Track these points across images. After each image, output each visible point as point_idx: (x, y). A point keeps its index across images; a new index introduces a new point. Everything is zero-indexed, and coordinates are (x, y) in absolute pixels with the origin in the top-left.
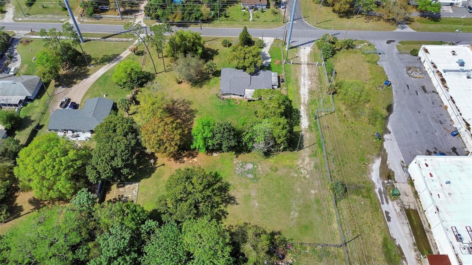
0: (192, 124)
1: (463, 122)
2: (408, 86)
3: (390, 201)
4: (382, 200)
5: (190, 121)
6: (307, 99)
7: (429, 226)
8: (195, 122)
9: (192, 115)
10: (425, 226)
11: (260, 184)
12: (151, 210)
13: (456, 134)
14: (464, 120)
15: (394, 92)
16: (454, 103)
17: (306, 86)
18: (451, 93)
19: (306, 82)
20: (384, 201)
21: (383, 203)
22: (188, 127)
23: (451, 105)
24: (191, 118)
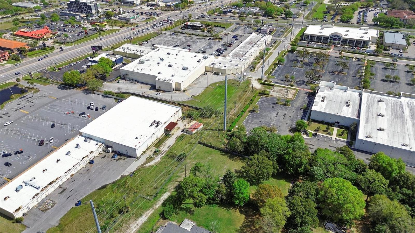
0: (244, 223)
1: (83, 160)
2: (68, 198)
3: (162, 151)
4: (165, 152)
5: (245, 225)
6: (148, 212)
7: (157, 139)
8: (242, 223)
9: (242, 230)
10: (158, 140)
11: (218, 174)
12: (281, 180)
13: (91, 162)
14: (82, 160)
15: (84, 197)
16: (70, 169)
17: (137, 223)
18: (62, 174)
19: (133, 228)
20: (164, 151)
21: (166, 151)
22: (248, 220)
23: (72, 170)
24: (243, 227)
